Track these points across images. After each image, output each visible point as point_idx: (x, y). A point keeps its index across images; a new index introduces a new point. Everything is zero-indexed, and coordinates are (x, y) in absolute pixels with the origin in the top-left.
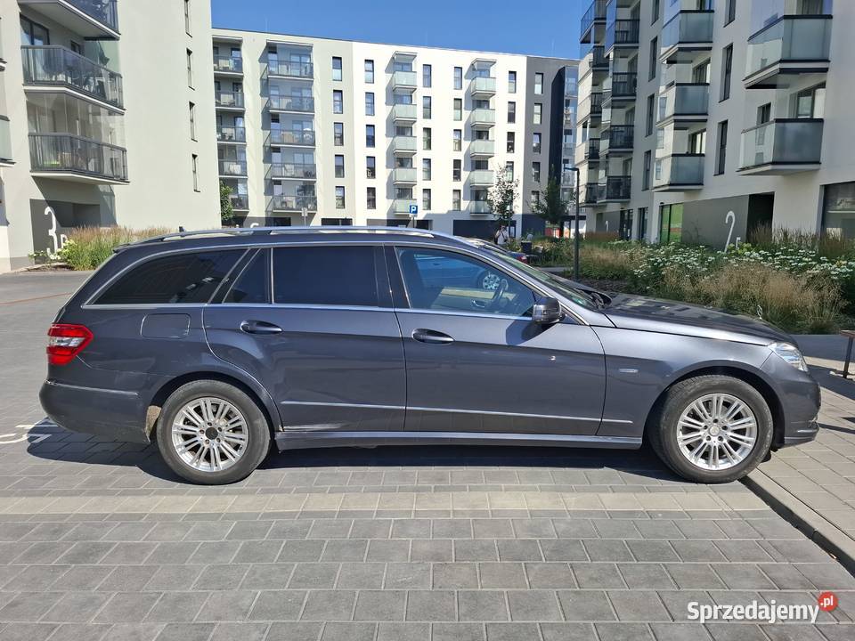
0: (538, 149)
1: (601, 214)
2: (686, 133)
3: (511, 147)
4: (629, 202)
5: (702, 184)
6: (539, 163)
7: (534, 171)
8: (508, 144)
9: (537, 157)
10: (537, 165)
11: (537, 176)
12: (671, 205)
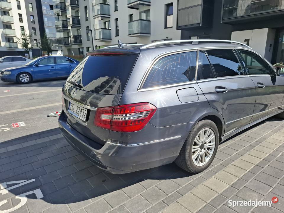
0: (33, 22)
1: (70, 49)
2: (103, 21)
3: (21, 20)
4: (82, 45)
5: (111, 39)
6: (35, 28)
7: (33, 31)
8: (20, 19)
9: (34, 26)
10: (34, 29)
11: (35, 33)
12: (99, 46)
